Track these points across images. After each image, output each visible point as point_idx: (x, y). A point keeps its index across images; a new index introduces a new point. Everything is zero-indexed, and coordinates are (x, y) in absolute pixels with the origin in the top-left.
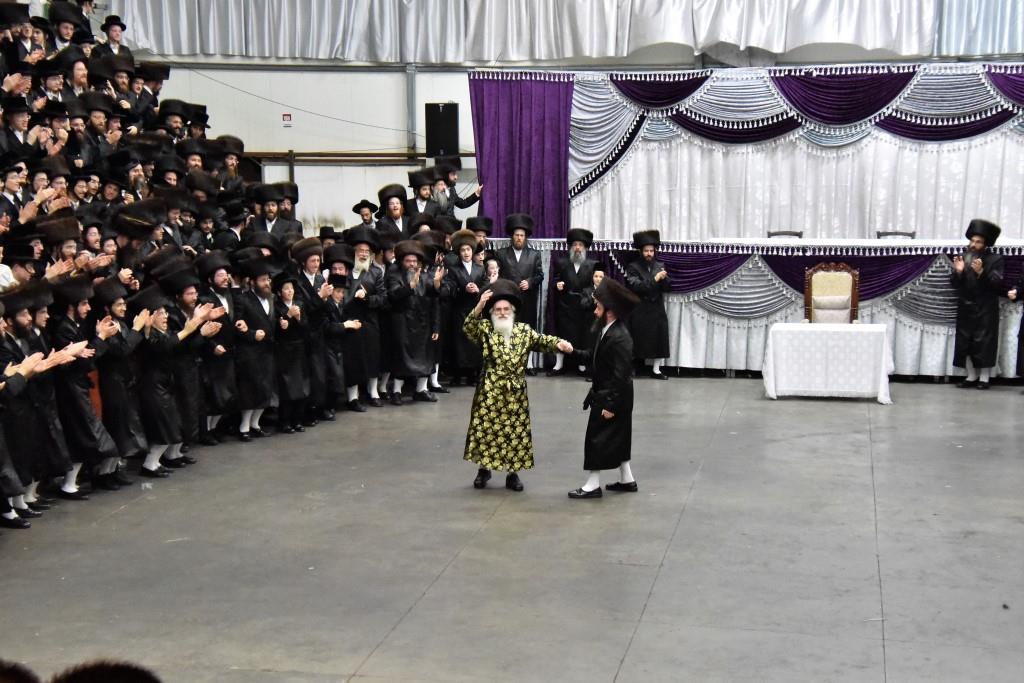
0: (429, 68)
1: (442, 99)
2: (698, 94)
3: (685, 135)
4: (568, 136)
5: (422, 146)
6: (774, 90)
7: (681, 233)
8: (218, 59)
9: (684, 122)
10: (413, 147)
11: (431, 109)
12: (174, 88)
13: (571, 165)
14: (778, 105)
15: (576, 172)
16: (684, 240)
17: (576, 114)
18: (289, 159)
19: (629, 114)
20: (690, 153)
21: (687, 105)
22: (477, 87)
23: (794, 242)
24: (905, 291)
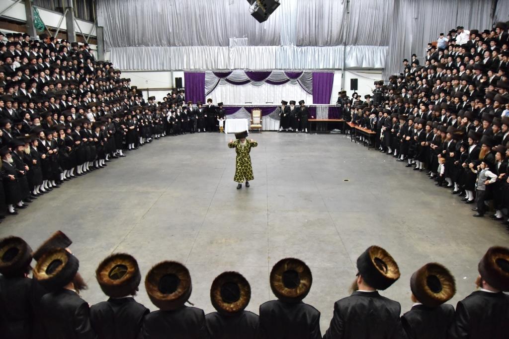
0: (176, 70)
1: (178, 77)
2: (230, 75)
3: (229, 83)
4: (204, 84)
5: (175, 86)
6: (245, 74)
7: (227, 103)
8: (132, 70)
9: (228, 81)
10: (173, 87)
11: (176, 79)
12: (123, 76)
13: (205, 89)
14: (246, 77)
15: (206, 91)
16: (229, 104)
17: (206, 79)
18: (147, 90)
19: (217, 79)
20: (229, 87)
21: (228, 77)
22: (186, 74)
23: (250, 104)
24: (272, 114)
